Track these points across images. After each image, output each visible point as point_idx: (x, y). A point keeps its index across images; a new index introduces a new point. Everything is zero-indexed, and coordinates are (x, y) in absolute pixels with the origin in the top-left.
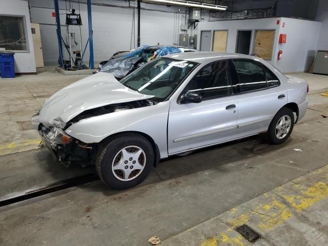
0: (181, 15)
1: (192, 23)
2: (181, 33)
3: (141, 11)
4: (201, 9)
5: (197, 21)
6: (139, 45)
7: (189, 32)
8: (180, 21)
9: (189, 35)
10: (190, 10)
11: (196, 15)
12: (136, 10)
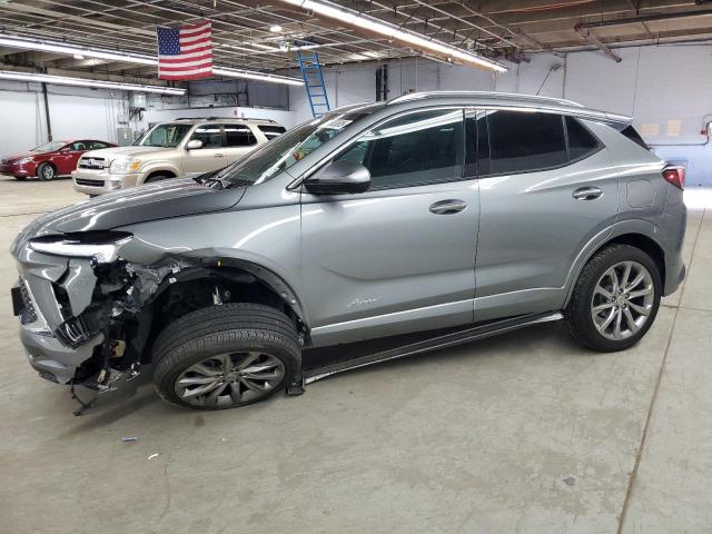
0: (115, 101)
1: (136, 112)
2: (119, 126)
3: (49, 96)
4: (147, 94)
5: (143, 109)
6: (50, 139)
7: (132, 125)
8: (116, 111)
9: (134, 130)
10: (130, 94)
11: (139, 102)
12: (41, 96)
